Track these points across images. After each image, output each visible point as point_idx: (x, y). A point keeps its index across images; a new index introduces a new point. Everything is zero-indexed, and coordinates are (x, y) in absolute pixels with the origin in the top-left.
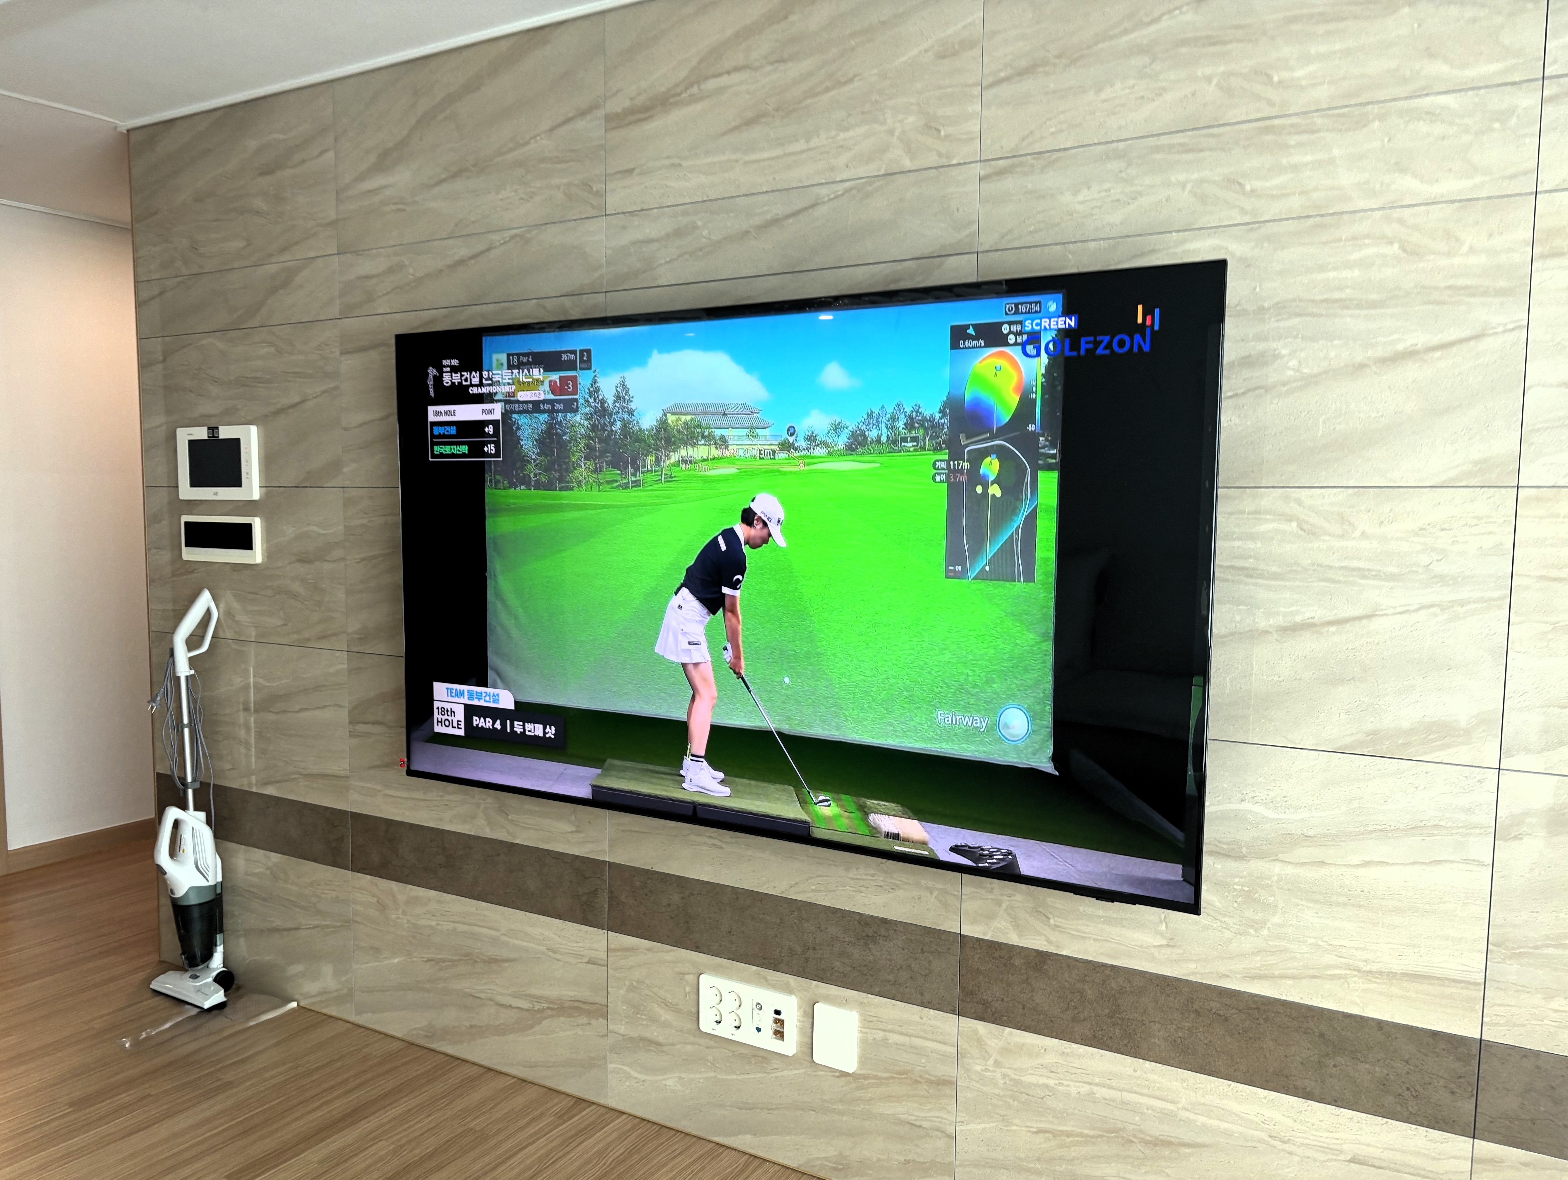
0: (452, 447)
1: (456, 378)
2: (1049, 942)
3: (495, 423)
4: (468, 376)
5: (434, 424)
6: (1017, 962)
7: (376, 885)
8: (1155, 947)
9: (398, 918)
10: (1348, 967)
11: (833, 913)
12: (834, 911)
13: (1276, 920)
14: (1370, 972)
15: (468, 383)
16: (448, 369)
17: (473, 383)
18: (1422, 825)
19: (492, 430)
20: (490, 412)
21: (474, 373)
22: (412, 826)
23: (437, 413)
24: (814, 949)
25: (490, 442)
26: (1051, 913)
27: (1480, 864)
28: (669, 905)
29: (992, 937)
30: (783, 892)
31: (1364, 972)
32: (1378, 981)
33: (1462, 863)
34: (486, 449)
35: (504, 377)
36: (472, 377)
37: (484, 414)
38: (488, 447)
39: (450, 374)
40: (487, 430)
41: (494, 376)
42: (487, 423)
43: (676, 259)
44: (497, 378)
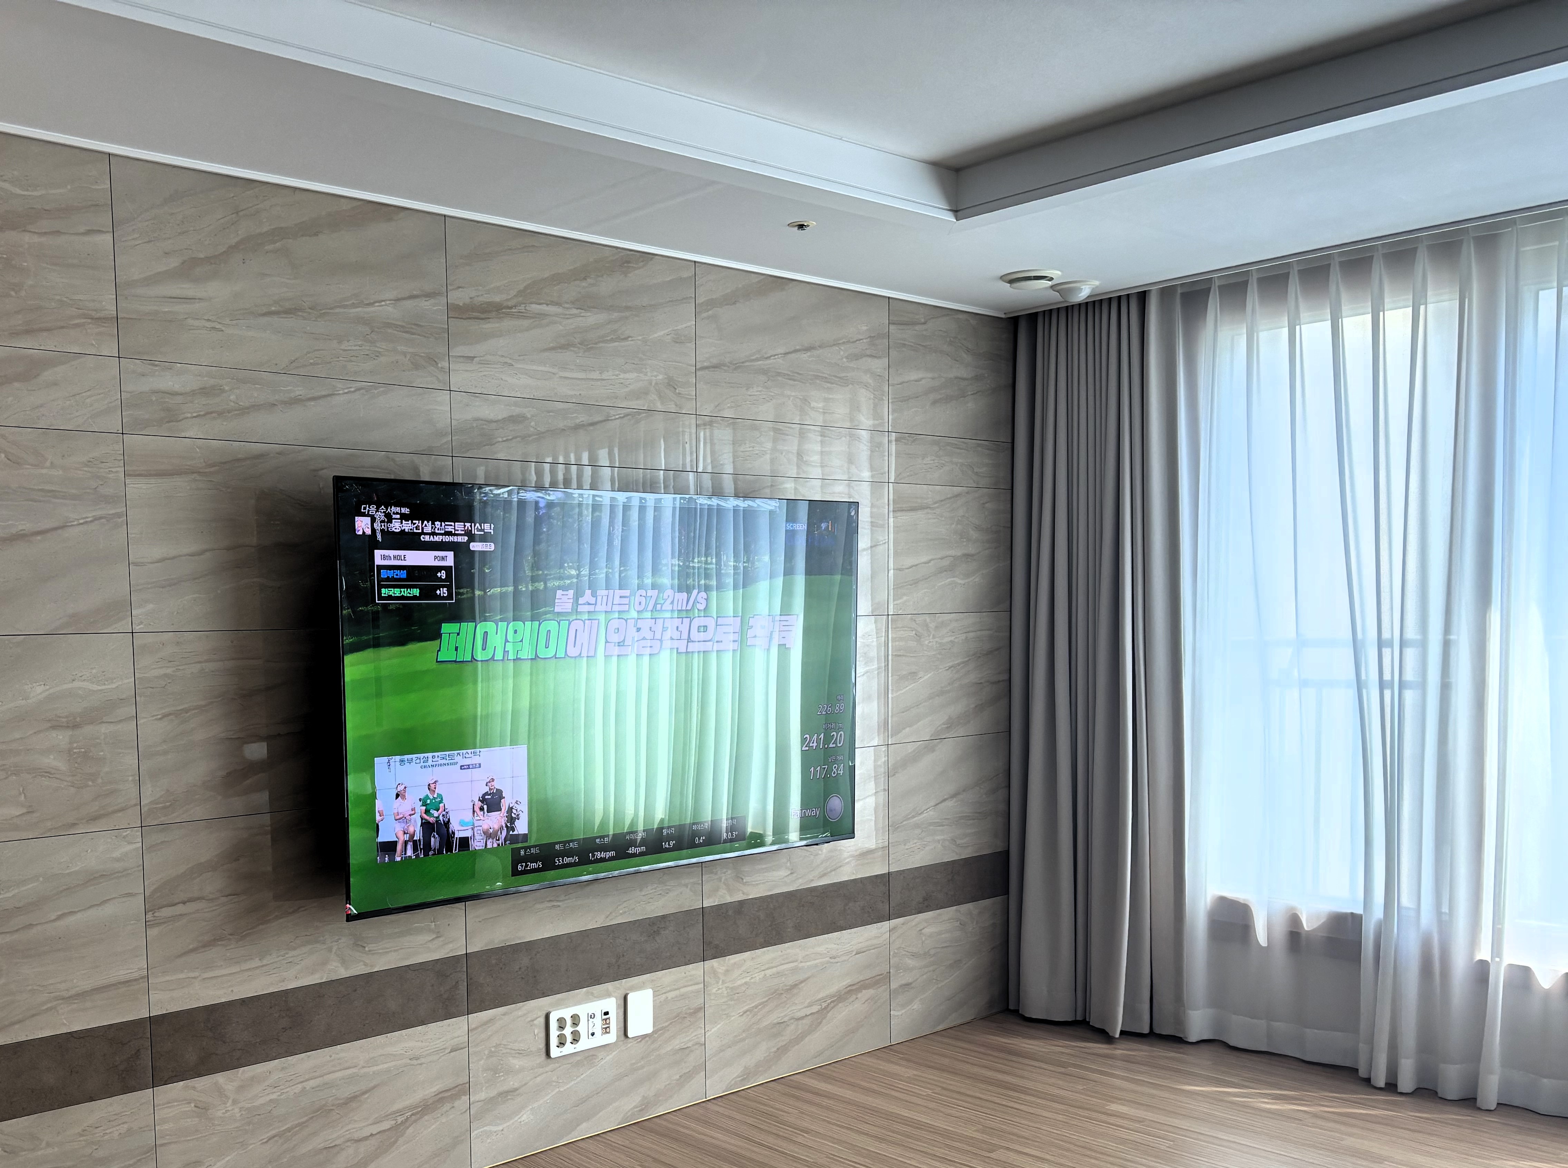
0: (402, 590)
1: (407, 526)
3: (448, 569)
4: (420, 524)
5: (380, 568)
6: (729, 913)
7: (194, 1087)
8: (786, 875)
11: (635, 925)
15: (420, 531)
16: (398, 516)
17: (425, 531)
19: (444, 575)
20: (443, 558)
21: (426, 522)
23: (384, 557)
24: (623, 956)
25: (443, 586)
28: (520, 969)
29: (717, 903)
30: (602, 924)
31: (855, 856)
34: (438, 592)
35: (456, 528)
36: (423, 526)
37: (436, 560)
38: (440, 591)
39: (400, 521)
40: (439, 575)
41: (446, 527)
42: (440, 568)
43: (511, 440)
44: (450, 529)
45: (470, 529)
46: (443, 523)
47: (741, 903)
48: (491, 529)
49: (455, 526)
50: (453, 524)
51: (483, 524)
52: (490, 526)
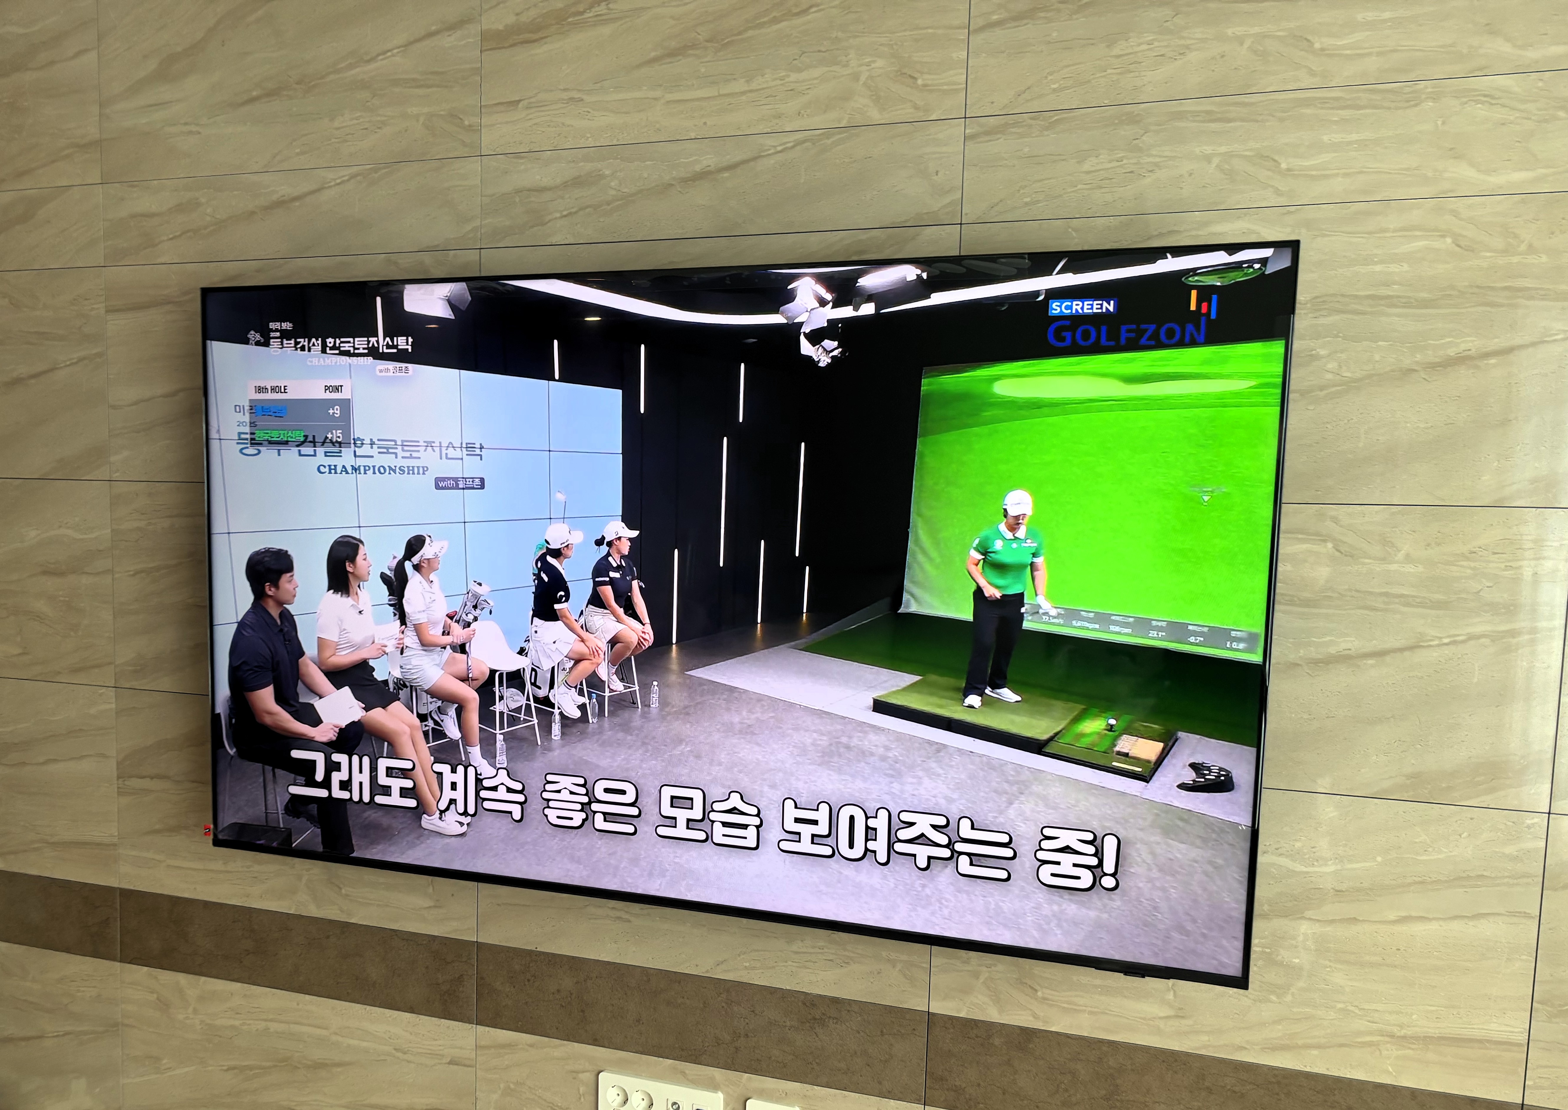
1: (289, 346)
2: (1036, 1017)
3: (343, 404)
4: (306, 344)
6: (997, 1041)
7: (156, 978)
8: (1161, 1018)
9: (187, 1018)
10: (1381, 1033)
11: (771, 993)
12: (772, 991)
13: (1301, 984)
14: (1404, 1037)
16: (278, 334)
17: (313, 352)
18: (1464, 875)
19: (338, 412)
20: (337, 389)
21: (314, 340)
22: (207, 904)
24: (747, 1036)
25: (336, 428)
26: (1039, 985)
27: (1527, 916)
28: (558, 991)
29: (967, 1014)
30: (707, 972)
31: (1398, 1037)
32: (1413, 1046)
33: (1508, 916)
34: (329, 436)
35: (357, 346)
36: (311, 345)
37: (328, 391)
38: (332, 434)
39: (279, 340)
40: (331, 411)
41: (342, 345)
42: (332, 403)
43: (576, 213)
44: (346, 347)
45: (376, 345)
46: (337, 340)
47: (1028, 1034)
48: (407, 344)
49: (354, 343)
50: (351, 340)
51: (395, 338)
52: (407, 340)
